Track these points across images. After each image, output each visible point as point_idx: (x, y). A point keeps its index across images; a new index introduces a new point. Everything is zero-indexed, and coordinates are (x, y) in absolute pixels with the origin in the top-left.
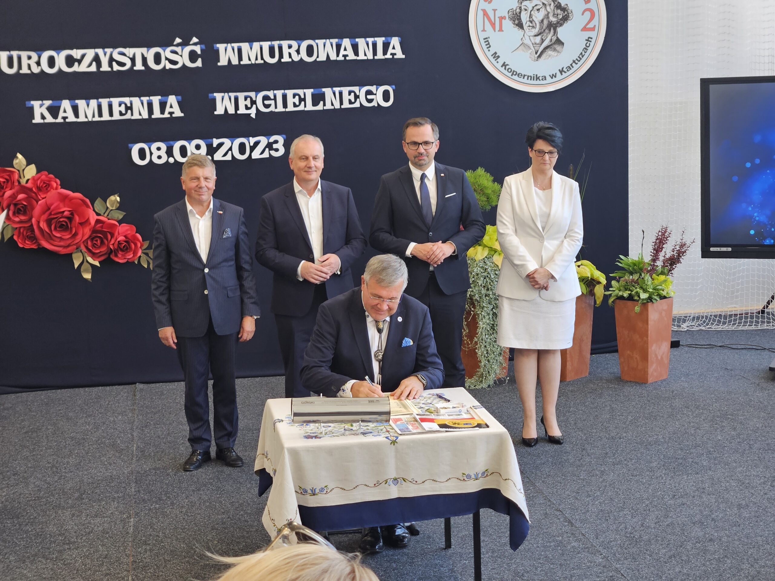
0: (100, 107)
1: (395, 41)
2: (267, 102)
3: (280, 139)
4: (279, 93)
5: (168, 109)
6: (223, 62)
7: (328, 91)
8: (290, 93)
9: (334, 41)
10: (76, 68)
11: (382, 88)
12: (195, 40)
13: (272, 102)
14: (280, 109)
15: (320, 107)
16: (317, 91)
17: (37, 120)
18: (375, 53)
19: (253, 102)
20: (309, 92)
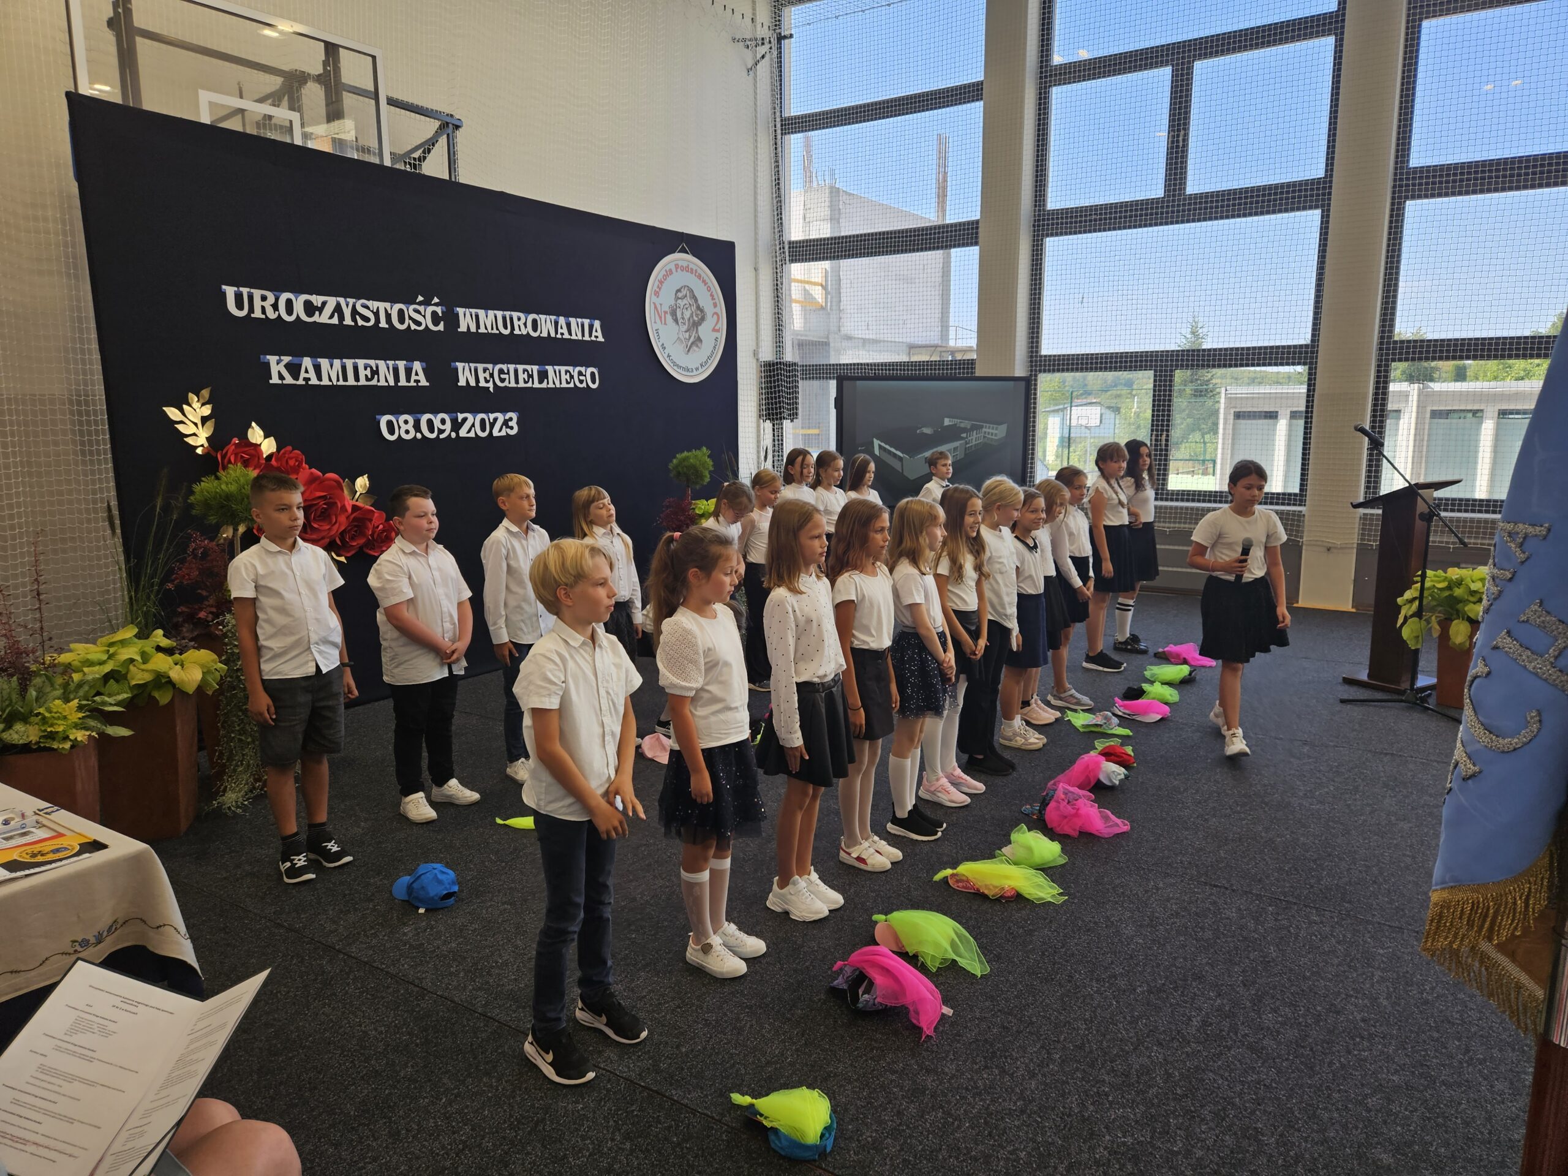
0: (344, 368)
1: (597, 324)
2: (503, 376)
3: (513, 415)
4: (512, 367)
5: (413, 377)
6: (463, 328)
7: (550, 368)
8: (520, 368)
9: (553, 318)
10: (316, 318)
11: (590, 370)
12: (436, 300)
13: (506, 376)
14: (513, 384)
15: (544, 385)
16: (542, 368)
17: (275, 380)
18: (583, 335)
19: (492, 375)
20: (535, 368)
